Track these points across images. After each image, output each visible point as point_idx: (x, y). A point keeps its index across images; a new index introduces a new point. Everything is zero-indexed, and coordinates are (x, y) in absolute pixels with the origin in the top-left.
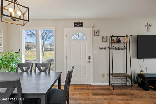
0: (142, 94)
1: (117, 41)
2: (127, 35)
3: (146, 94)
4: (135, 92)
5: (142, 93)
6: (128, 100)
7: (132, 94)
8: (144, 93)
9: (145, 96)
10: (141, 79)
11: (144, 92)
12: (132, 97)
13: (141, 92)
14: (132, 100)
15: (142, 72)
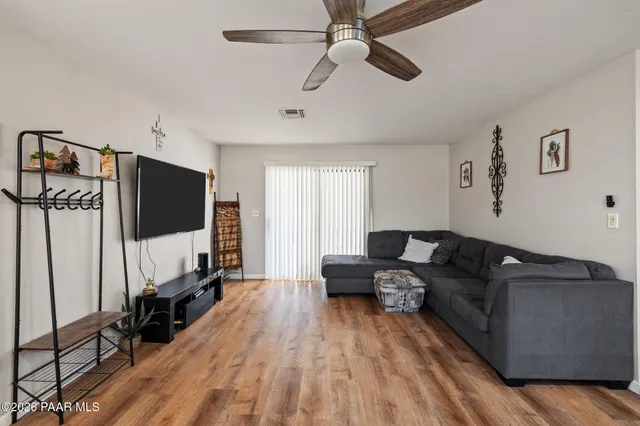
0: (168, 358)
1: (65, 165)
2: (107, 148)
3: (177, 352)
4: (146, 366)
5: (166, 355)
6: (157, 411)
7: (149, 380)
8: (171, 352)
9: (179, 358)
10: (152, 313)
11: (167, 350)
12: (156, 391)
13: (160, 354)
14: (164, 399)
15: (151, 287)
